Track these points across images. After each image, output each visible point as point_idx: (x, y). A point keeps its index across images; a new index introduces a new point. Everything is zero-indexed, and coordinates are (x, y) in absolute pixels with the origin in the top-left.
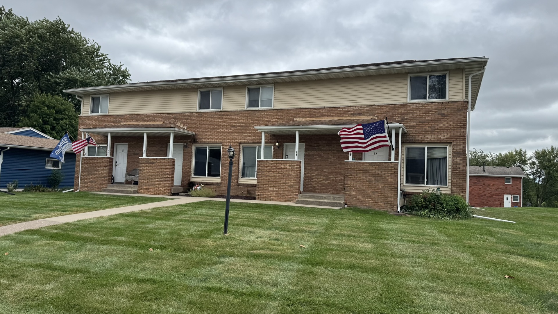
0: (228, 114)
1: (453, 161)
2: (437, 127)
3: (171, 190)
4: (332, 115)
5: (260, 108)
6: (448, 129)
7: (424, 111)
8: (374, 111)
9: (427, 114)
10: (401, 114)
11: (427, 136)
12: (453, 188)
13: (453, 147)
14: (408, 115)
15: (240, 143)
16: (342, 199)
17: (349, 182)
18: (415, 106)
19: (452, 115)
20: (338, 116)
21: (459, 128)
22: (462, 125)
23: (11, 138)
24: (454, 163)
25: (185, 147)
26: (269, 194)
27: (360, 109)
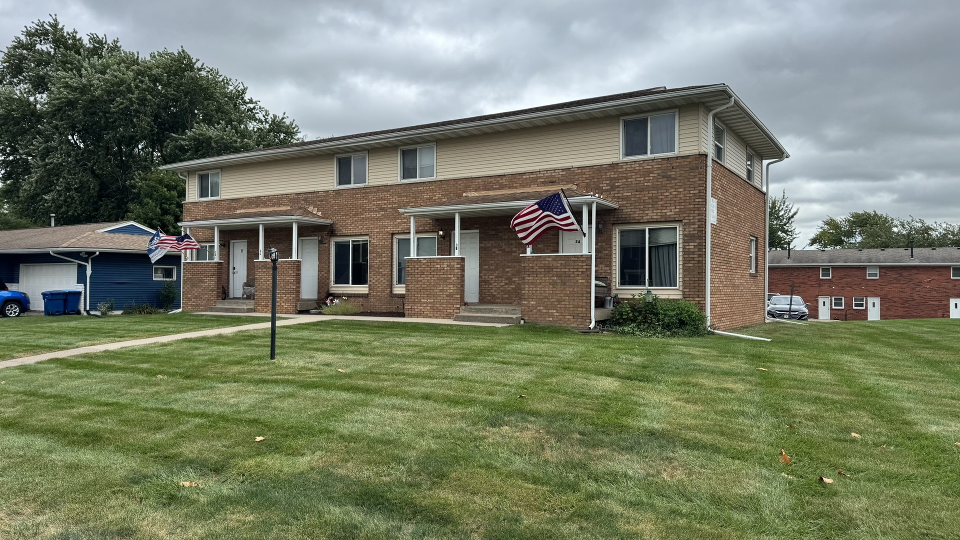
0: (375, 190)
1: (684, 248)
2: (661, 197)
3: (296, 306)
4: (515, 185)
5: (418, 180)
6: (676, 199)
7: (642, 173)
8: (572, 177)
9: (647, 178)
10: (611, 179)
11: (646, 212)
12: (685, 290)
13: (685, 227)
14: (620, 181)
15: (393, 234)
16: (517, 312)
17: (527, 286)
18: (629, 166)
19: (682, 178)
20: (524, 187)
21: (693, 197)
22: (697, 191)
23: (104, 238)
24: (685, 252)
25: (321, 242)
26: (422, 308)
27: (553, 174)
